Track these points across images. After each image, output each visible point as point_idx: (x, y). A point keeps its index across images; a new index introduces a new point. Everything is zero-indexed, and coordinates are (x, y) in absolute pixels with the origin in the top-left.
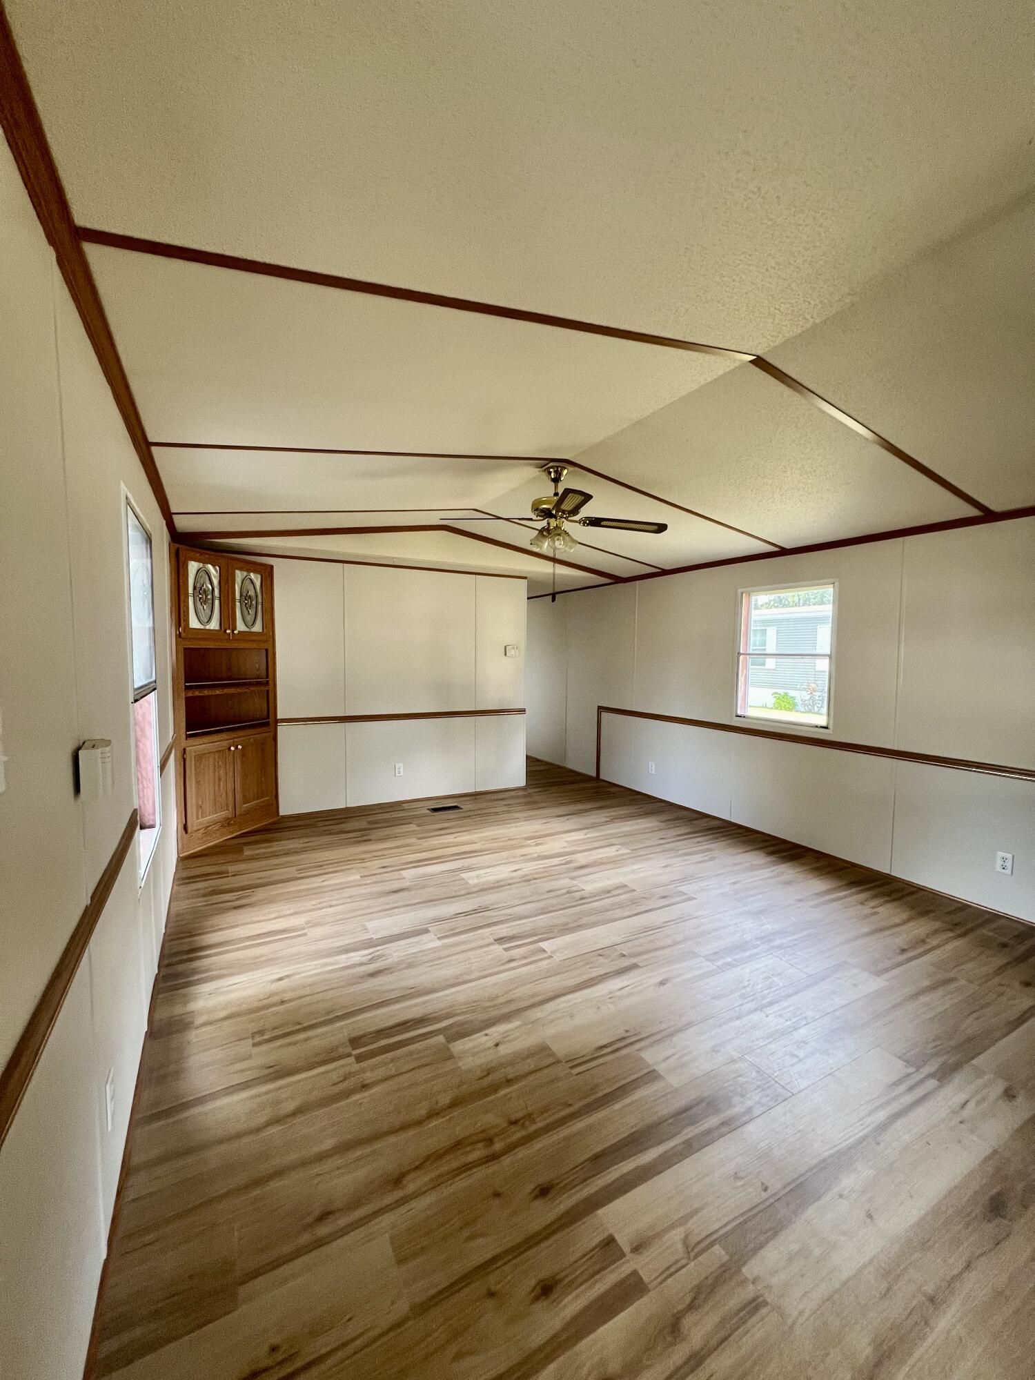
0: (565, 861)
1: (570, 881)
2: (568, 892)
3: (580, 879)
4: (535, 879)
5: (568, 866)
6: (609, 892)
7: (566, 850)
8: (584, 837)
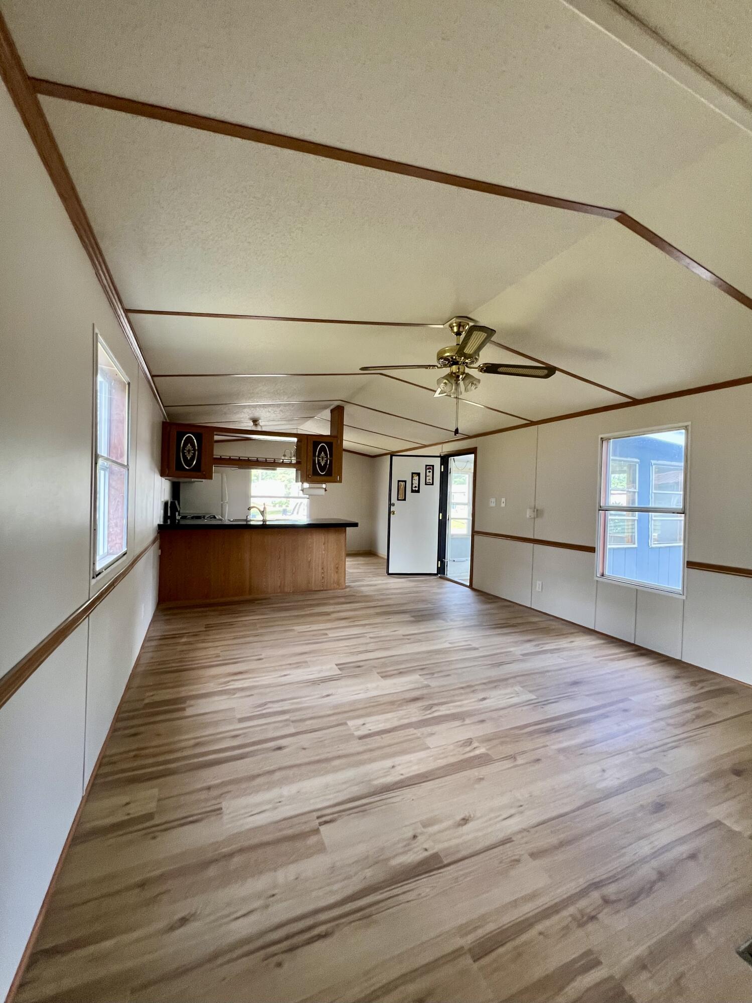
0: (433, 709)
1: (430, 684)
2: (433, 674)
3: (420, 686)
4: (462, 688)
5: (431, 702)
6: (401, 673)
7: (429, 729)
8: (398, 760)
